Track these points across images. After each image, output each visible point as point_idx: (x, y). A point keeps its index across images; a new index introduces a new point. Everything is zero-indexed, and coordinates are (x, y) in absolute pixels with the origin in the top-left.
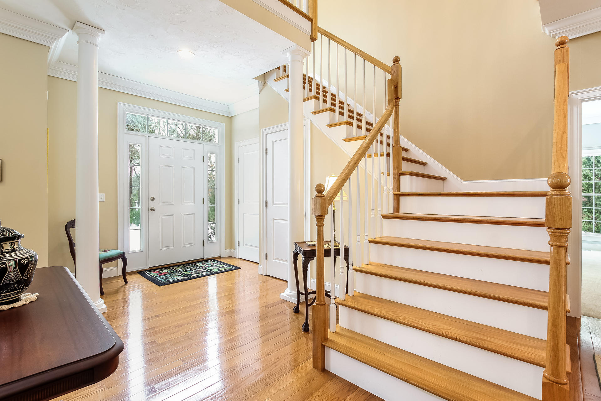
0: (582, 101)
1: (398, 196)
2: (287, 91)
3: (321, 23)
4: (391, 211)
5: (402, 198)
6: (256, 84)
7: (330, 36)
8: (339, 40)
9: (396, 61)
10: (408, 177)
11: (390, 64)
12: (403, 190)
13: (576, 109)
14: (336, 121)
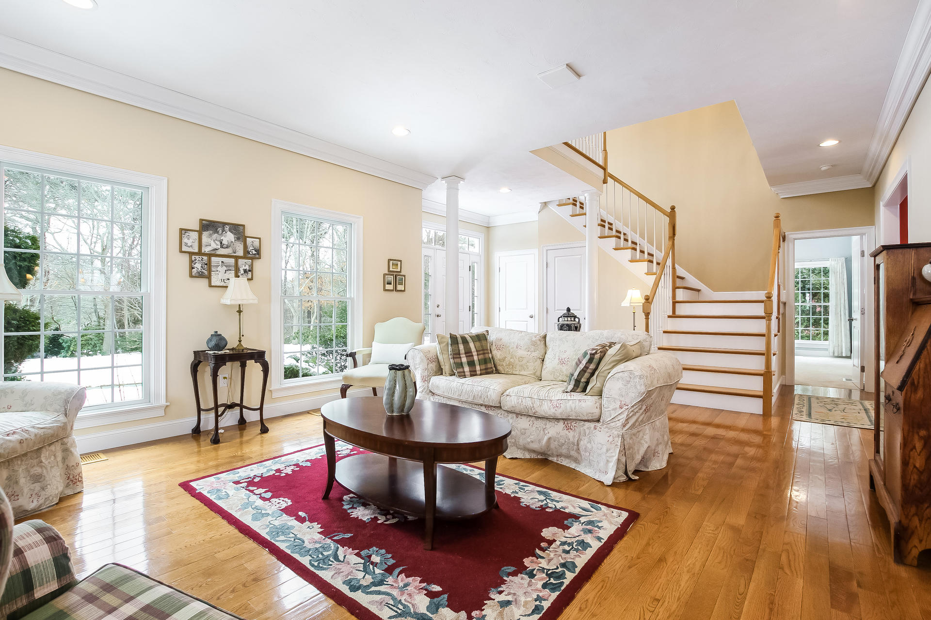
0: (795, 239)
1: (675, 303)
2: (585, 226)
3: (610, 170)
4: (671, 314)
5: (677, 305)
6: (539, 206)
7: (615, 179)
8: (624, 184)
9: (673, 208)
10: (681, 290)
11: (669, 210)
12: (678, 299)
13: (791, 245)
14: (622, 246)
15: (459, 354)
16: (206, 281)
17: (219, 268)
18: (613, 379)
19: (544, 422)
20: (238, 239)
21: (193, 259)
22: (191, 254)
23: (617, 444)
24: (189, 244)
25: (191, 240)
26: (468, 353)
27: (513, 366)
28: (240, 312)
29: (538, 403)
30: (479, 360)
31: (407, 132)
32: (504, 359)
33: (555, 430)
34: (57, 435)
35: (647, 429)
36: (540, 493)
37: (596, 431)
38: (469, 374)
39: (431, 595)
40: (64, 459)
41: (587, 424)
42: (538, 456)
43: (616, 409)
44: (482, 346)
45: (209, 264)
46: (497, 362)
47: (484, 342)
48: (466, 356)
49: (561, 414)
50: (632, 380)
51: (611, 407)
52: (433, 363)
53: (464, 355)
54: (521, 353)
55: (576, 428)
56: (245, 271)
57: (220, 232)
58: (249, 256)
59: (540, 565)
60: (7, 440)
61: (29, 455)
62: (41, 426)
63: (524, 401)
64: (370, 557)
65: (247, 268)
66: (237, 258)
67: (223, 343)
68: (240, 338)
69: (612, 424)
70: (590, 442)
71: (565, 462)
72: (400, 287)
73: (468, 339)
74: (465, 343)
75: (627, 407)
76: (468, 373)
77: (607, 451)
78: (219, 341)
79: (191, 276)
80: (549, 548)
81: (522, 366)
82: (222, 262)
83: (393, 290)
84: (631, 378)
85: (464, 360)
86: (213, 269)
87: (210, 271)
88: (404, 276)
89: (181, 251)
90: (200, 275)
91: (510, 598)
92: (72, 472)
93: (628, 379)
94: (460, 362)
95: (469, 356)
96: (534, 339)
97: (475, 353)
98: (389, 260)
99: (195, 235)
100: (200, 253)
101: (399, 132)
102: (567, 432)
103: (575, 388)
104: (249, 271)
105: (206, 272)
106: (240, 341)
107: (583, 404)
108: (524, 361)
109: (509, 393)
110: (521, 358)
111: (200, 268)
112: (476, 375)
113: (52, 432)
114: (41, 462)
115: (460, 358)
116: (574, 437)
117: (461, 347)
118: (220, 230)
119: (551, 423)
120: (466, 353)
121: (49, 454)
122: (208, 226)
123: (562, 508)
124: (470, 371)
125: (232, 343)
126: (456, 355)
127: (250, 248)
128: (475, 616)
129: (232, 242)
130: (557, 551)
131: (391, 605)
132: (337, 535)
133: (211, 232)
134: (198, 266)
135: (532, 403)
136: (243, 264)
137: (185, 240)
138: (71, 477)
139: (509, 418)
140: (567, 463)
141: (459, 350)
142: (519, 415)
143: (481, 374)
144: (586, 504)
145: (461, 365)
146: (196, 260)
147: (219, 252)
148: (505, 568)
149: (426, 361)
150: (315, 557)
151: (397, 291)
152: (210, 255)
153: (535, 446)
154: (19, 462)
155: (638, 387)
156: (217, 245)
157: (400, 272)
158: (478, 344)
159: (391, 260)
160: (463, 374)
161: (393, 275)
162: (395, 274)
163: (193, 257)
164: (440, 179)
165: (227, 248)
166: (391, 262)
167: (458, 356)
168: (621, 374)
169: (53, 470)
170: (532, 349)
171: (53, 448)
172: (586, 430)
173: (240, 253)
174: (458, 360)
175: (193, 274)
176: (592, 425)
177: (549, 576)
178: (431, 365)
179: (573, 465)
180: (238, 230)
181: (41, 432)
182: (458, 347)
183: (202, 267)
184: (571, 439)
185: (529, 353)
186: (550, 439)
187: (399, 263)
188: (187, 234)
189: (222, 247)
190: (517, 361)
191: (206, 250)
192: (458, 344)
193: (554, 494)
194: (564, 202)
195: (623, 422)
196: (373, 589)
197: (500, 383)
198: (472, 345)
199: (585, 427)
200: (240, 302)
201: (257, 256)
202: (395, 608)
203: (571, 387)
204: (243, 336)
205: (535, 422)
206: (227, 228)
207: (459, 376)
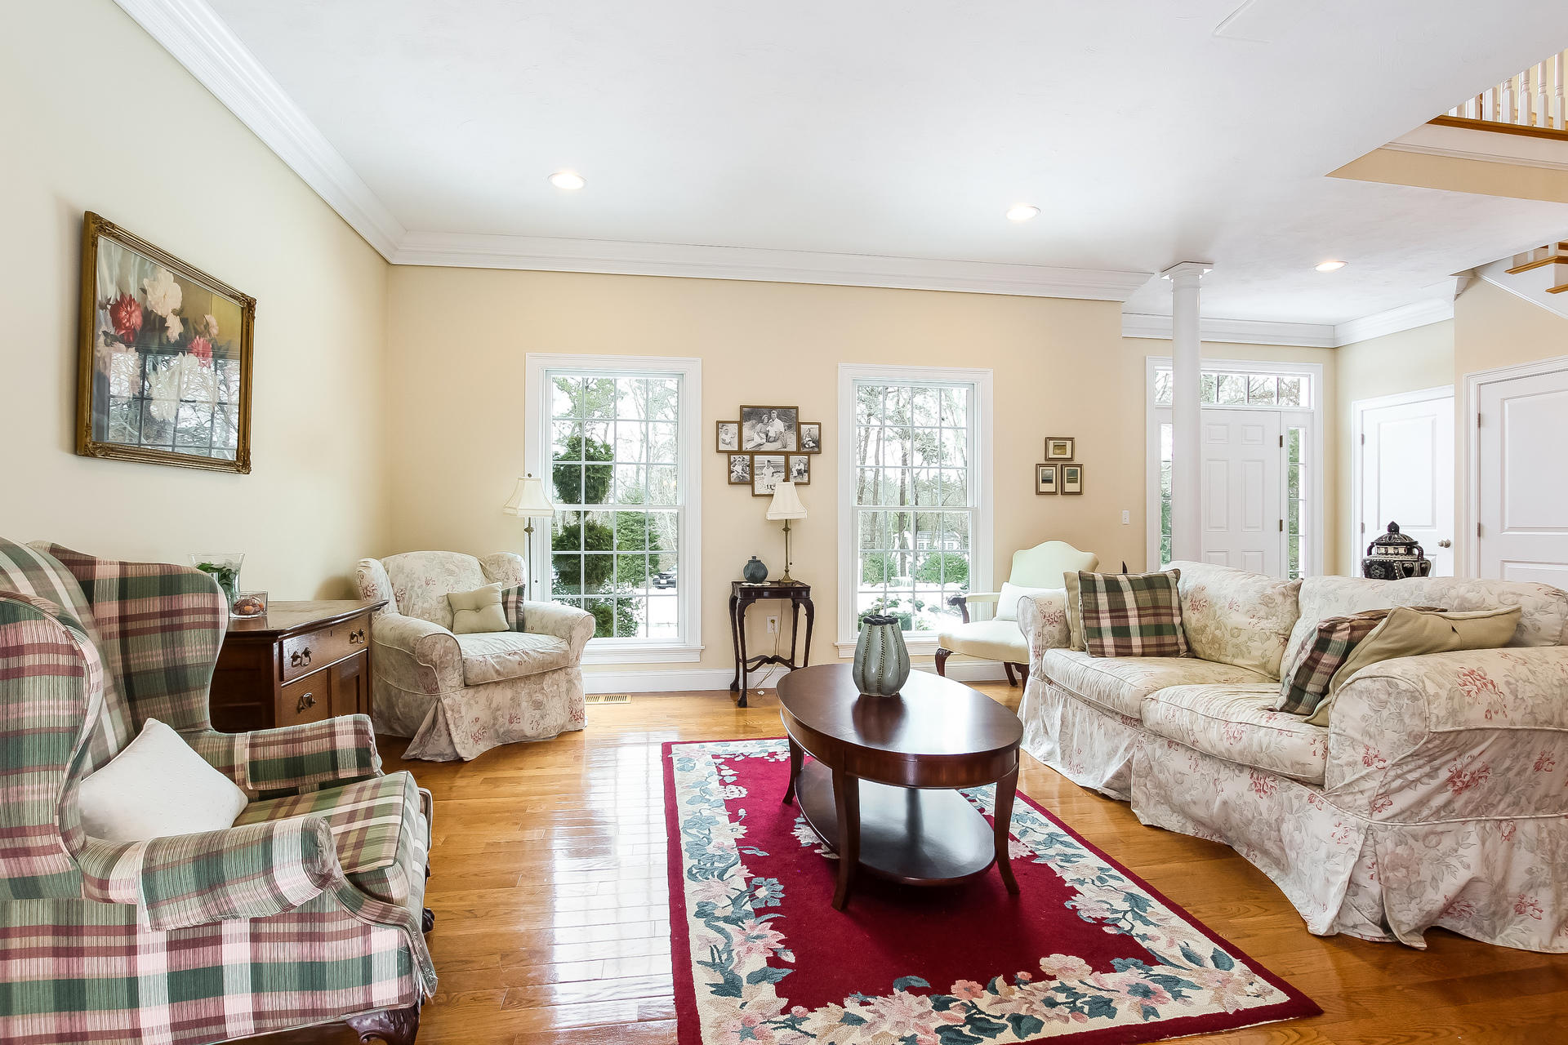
15: (1097, 612)
16: (748, 489)
17: (765, 471)
18: (1349, 692)
19: (1215, 767)
20: (789, 427)
21: (732, 460)
22: (730, 453)
23: (1354, 846)
24: (727, 441)
25: (730, 437)
26: (1118, 611)
27: (1219, 644)
28: (786, 530)
29: (1201, 722)
30: (1141, 627)
31: (1033, 212)
32: (1203, 630)
33: (1236, 788)
34: (557, 662)
35: (1474, 834)
36: (1131, 897)
37: (1311, 805)
38: (1113, 650)
39: (775, 961)
40: (568, 691)
41: (1297, 787)
42: (1214, 837)
43: (1355, 763)
44: (1155, 600)
45: (751, 466)
46: (1191, 634)
47: (1161, 595)
48: (1111, 617)
49: (1241, 753)
50: (1392, 699)
51: (1345, 758)
52: (1055, 624)
53: (1108, 615)
54: (1238, 619)
55: (1273, 791)
56: (799, 472)
57: (766, 421)
58: (805, 450)
59: (975, 1000)
60: (507, 659)
61: (532, 679)
62: (543, 651)
63: (1178, 714)
64: (757, 887)
65: (802, 467)
66: (787, 454)
67: (761, 574)
68: (787, 567)
69: (1348, 799)
70: (1298, 829)
71: (1259, 863)
72: (1069, 487)
73: (1122, 585)
74: (1113, 591)
75: (1381, 764)
76: (1110, 649)
77: (1328, 857)
78: (756, 570)
79: (730, 483)
80: (1026, 983)
81: (1236, 646)
82: (768, 461)
83: (1055, 493)
84: (1389, 694)
85: (1106, 623)
86: (756, 472)
87: (752, 475)
88: (1080, 466)
89: (718, 451)
90: (741, 482)
91: (868, 1017)
92: (574, 707)
93: (1383, 697)
94: (1095, 626)
95: (1119, 617)
96: (1269, 591)
97: (1132, 613)
98: (1048, 439)
99: (734, 428)
100: (740, 452)
101: (1020, 214)
102: (1256, 796)
103: (1292, 703)
104: (805, 471)
105: (748, 476)
106: (787, 571)
107: (1286, 741)
108: (1243, 638)
109: (1158, 695)
110: (1237, 631)
111: (740, 471)
112: (1131, 654)
113: (552, 659)
114: (543, 689)
115: (1098, 618)
116: (1270, 809)
117: (1103, 599)
118: (765, 418)
119: (1227, 770)
120: (1111, 611)
121: (552, 682)
122: (752, 413)
123: (1144, 937)
124: (1116, 646)
125: (775, 573)
126: (1091, 612)
127: (806, 439)
128: (793, 1012)
129: (781, 433)
130: (1034, 995)
131: (718, 950)
132: (747, 849)
133: (754, 422)
134: (738, 468)
135: (1191, 723)
136: (797, 463)
137: (722, 436)
138: (574, 712)
139: (1156, 746)
140: (1264, 866)
141: (1097, 604)
142: (1172, 742)
143: (1144, 655)
144: (1204, 947)
145: (1098, 632)
146: (735, 461)
147: (763, 449)
148: (914, 977)
149: (1041, 621)
150: (702, 864)
151: (1064, 493)
152: (752, 454)
153: (1200, 812)
154: (522, 685)
155: (1407, 720)
156: (762, 438)
157: (1071, 459)
158: (1145, 595)
159: (1051, 439)
160: (1099, 650)
161: (1055, 465)
162: (1060, 463)
163: (732, 457)
164: (1158, 274)
165: (774, 441)
166: (1051, 443)
167: (1094, 615)
168: (1368, 681)
169: (554, 700)
170: (1262, 613)
171: (556, 676)
172: (1294, 801)
173: (793, 447)
174: (1092, 623)
175: (732, 480)
176: (1307, 791)
177: (970, 1020)
178: (1049, 628)
179: (1272, 874)
180: (789, 415)
181: (540, 656)
182: (1096, 599)
183: (743, 470)
184: (1265, 815)
185: (1255, 620)
186: (1225, 803)
187: (1069, 443)
188: (725, 428)
189: (768, 441)
190: (1228, 636)
191: (747, 446)
192: (1095, 592)
193: (1157, 908)
194: (1531, 259)
195: (1369, 797)
196: (721, 924)
197: (1151, 674)
198: (1129, 598)
199: (1292, 794)
200: (788, 518)
201: (816, 450)
202: (716, 955)
203: (1281, 701)
204: (791, 564)
205: (1200, 762)
206: (775, 414)
207: (1091, 652)
